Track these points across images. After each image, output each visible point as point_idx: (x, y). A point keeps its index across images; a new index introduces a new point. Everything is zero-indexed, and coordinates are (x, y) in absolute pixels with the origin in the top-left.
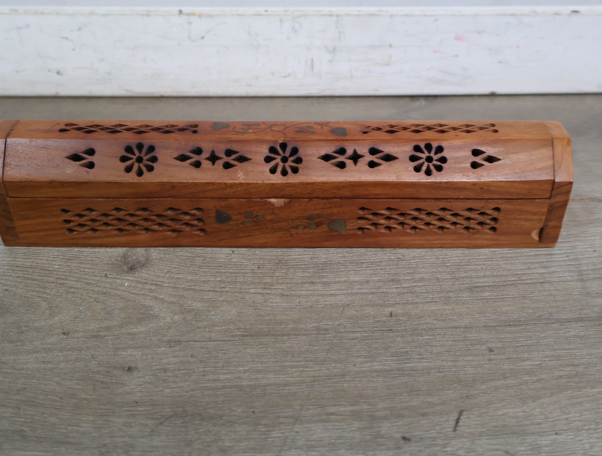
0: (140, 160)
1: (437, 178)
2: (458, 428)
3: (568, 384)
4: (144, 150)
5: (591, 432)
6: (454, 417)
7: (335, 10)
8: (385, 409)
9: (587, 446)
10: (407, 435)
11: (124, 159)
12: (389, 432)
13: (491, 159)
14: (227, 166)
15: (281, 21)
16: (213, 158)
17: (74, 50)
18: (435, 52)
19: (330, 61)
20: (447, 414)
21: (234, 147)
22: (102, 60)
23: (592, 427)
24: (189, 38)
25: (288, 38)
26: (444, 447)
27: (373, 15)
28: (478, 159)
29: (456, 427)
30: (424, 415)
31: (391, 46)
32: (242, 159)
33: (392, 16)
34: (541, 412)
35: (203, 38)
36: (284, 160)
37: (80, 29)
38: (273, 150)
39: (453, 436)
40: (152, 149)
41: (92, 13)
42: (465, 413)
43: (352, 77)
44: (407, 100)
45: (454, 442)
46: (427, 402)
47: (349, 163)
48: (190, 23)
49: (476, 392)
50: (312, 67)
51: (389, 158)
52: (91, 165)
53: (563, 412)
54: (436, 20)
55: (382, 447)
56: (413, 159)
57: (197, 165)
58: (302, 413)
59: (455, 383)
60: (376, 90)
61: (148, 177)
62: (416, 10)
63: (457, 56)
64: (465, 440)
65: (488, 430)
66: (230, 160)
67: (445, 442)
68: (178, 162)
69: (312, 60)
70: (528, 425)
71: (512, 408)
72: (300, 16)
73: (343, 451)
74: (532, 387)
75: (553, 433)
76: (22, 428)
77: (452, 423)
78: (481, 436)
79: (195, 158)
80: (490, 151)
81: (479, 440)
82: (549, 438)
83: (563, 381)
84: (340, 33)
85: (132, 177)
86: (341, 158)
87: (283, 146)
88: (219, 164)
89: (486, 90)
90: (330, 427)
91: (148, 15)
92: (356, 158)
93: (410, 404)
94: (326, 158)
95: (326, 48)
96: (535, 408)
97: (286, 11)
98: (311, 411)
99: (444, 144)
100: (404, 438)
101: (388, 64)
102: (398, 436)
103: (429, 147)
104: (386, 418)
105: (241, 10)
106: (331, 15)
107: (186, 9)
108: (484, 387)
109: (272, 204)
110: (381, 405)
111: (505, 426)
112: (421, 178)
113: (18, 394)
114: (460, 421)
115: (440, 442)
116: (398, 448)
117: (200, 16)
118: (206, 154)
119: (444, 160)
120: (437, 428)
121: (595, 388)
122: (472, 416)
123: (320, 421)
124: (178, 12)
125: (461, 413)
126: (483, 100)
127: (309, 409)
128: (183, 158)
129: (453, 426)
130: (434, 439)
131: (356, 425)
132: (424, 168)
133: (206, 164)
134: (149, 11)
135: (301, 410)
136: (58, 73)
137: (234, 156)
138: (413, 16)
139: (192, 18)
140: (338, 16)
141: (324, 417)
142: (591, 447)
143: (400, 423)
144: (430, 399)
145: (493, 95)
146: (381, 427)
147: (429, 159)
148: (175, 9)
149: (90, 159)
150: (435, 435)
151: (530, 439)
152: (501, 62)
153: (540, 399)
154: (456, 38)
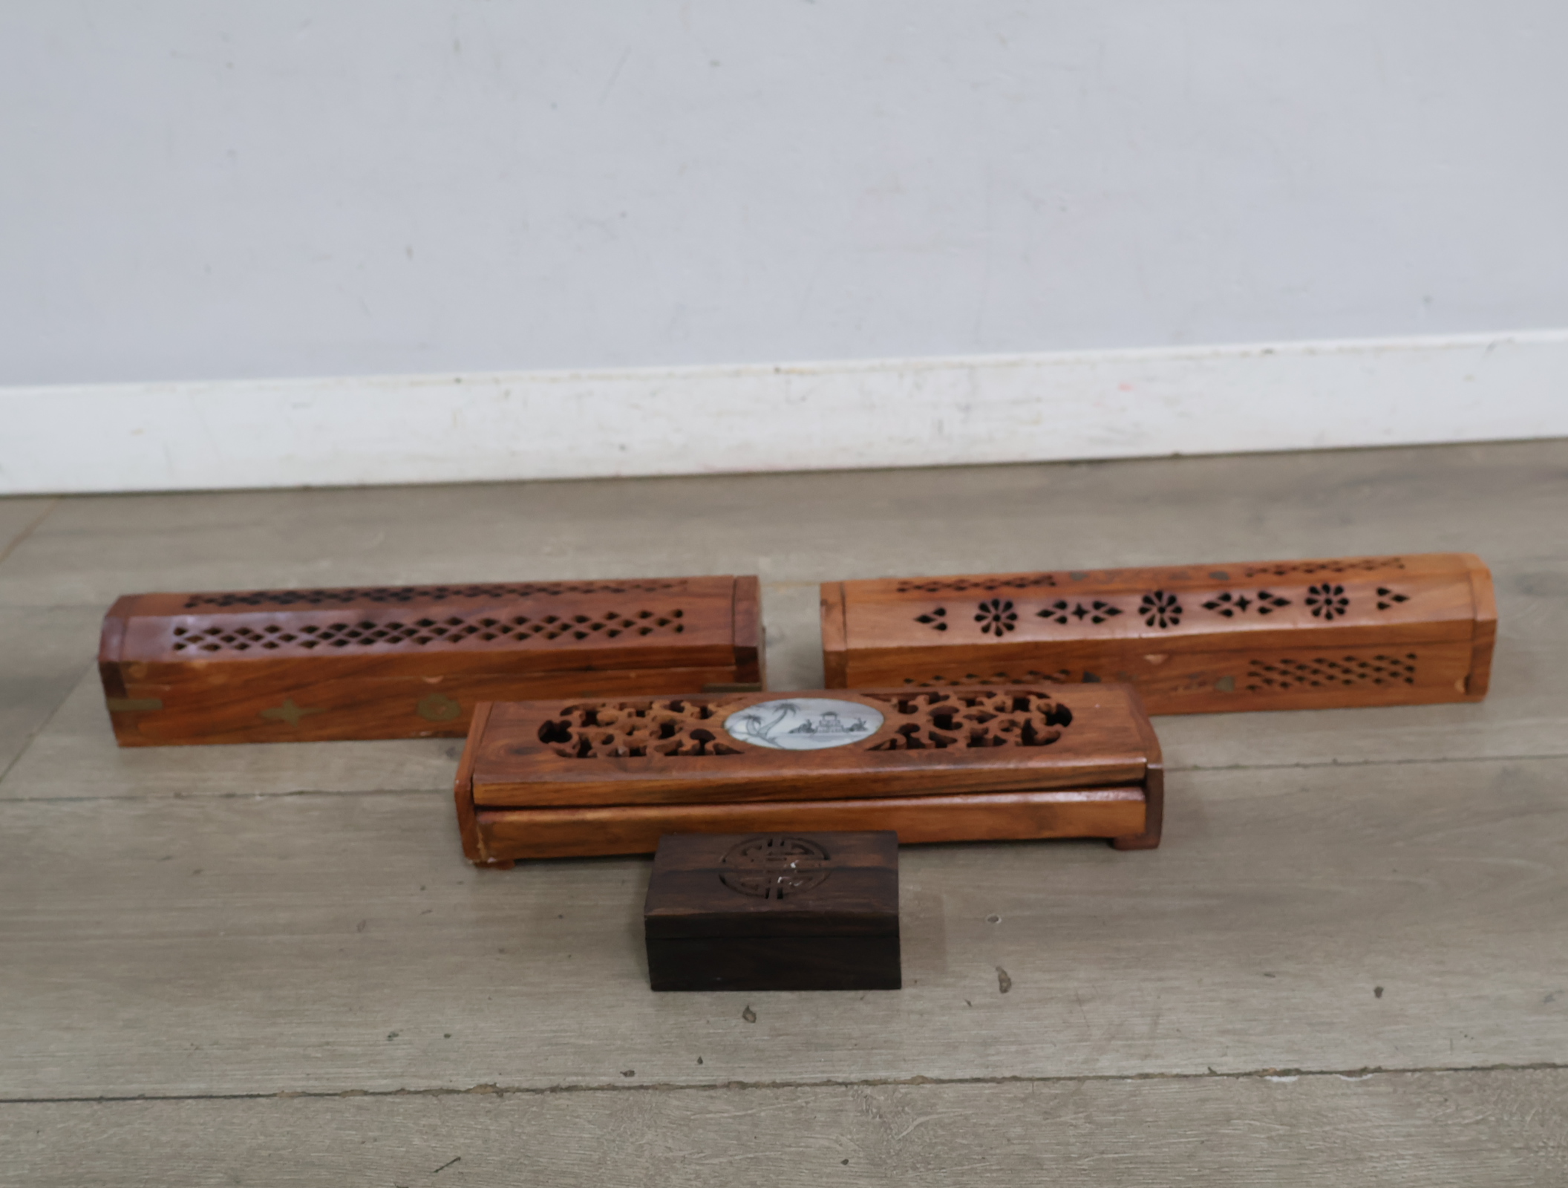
0: (997, 618)
1: (1339, 623)
4: (1001, 606)
11: (979, 618)
13: (1399, 599)
14: (1097, 620)
16: (1080, 612)
21: (1103, 599)
28: (1385, 599)
32: (1114, 612)
36: (1162, 610)
38: (1147, 600)
40: (1009, 605)
47: (1236, 610)
51: (1281, 603)
52: (942, 627)
56: (1310, 602)
57: (1063, 620)
61: (1009, 638)
66: (1100, 613)
68: (1040, 619)
79: (1059, 613)
80: (1396, 589)
85: (990, 639)
86: (1226, 606)
87: (1159, 595)
88: (1088, 618)
92: (1243, 604)
94: (1210, 606)
99: (1344, 584)
103: (1326, 588)
109: (1148, 662)
112: (1320, 624)
118: (1072, 608)
119: (1345, 602)
128: (1045, 614)
132: (1324, 611)
133: (1073, 619)
137: (1104, 609)
147: (1328, 602)
149: (940, 620)
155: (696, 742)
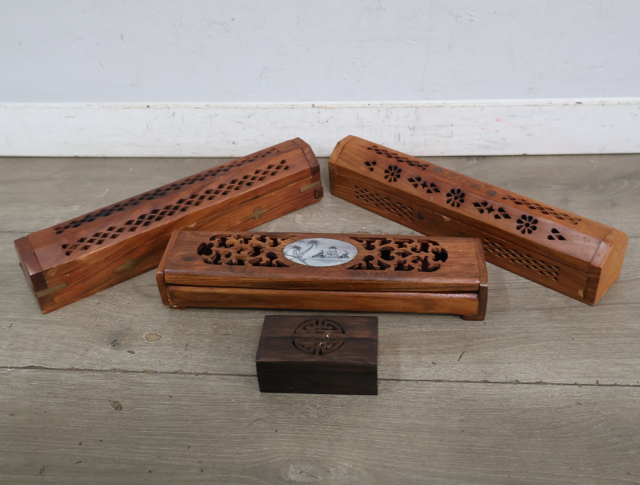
2: (460, 359)
3: (522, 341)
5: (527, 363)
6: (459, 355)
7: (414, 103)
8: (425, 350)
9: (523, 370)
10: (435, 362)
12: (426, 360)
15: (379, 111)
17: (244, 129)
18: (482, 129)
19: (411, 135)
20: (456, 353)
22: (262, 135)
23: (528, 361)
24: (319, 122)
25: (383, 121)
26: (452, 368)
27: (439, 106)
29: (459, 359)
30: (444, 353)
31: (452, 125)
33: (452, 107)
34: (504, 354)
35: (327, 121)
37: (249, 117)
39: (457, 363)
41: (257, 107)
42: (464, 353)
43: (426, 145)
44: (464, 159)
45: (457, 366)
46: (447, 347)
48: (319, 113)
49: (473, 344)
50: (399, 139)
53: (516, 354)
54: (483, 109)
55: (422, 366)
58: (384, 350)
59: (463, 339)
60: (443, 153)
62: (469, 102)
63: (498, 131)
64: (463, 365)
65: (475, 361)
67: (453, 365)
69: (399, 135)
70: (496, 359)
71: (490, 352)
72: (391, 108)
73: (403, 367)
74: (502, 342)
75: (508, 363)
76: (251, 352)
77: (458, 357)
78: (471, 363)
81: (470, 365)
82: (505, 365)
83: (520, 340)
84: (418, 117)
89: (521, 153)
90: (397, 357)
91: (292, 108)
93: (438, 348)
95: (408, 127)
96: (501, 352)
97: (382, 104)
98: (388, 350)
100: (433, 363)
101: (451, 137)
102: (430, 362)
104: (425, 354)
105: (353, 103)
106: (412, 107)
107: (317, 103)
108: (477, 341)
110: (423, 348)
111: (484, 359)
113: (246, 337)
114: (462, 356)
115: (450, 365)
116: (430, 367)
117: (326, 108)
120: (450, 359)
121: (535, 343)
122: (468, 354)
123: (392, 354)
124: (312, 106)
125: (463, 353)
126: (518, 158)
127: (388, 349)
129: (458, 359)
130: (448, 364)
131: (410, 356)
134: (293, 105)
135: (383, 349)
136: (234, 143)
138: (467, 106)
139: (321, 110)
140: (416, 107)
141: (395, 352)
142: (525, 370)
143: (432, 356)
144: (449, 346)
145: (525, 155)
146: (422, 358)
148: (310, 103)
150: (448, 362)
151: (495, 366)
152: (529, 135)
153: (505, 348)
154: (497, 120)
155: (269, 259)
